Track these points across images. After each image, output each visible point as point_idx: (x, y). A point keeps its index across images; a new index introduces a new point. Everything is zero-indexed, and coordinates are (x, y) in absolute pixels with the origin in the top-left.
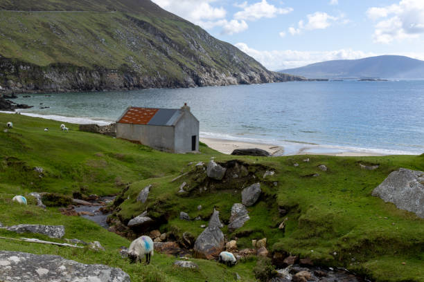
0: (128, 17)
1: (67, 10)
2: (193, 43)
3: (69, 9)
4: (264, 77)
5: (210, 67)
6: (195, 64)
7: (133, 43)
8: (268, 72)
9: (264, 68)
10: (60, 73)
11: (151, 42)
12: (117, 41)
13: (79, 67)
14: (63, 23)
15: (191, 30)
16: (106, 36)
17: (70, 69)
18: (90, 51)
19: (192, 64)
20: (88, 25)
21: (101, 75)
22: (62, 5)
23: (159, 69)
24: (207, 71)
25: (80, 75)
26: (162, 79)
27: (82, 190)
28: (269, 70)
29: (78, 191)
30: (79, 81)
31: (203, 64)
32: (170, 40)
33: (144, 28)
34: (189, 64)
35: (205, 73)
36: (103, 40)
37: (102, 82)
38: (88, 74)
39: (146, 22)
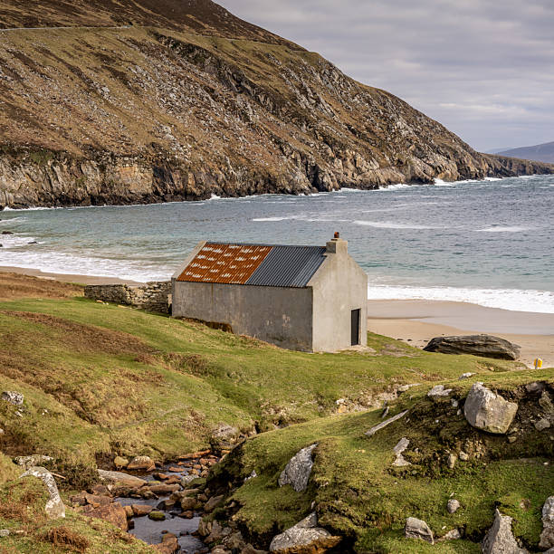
0: (158, 37)
1: (25, 26)
2: (305, 92)
3: (30, 22)
4: (467, 165)
5: (343, 147)
6: (309, 140)
7: (171, 95)
8: (474, 155)
9: (465, 147)
10: (13, 165)
11: (211, 91)
12: (136, 91)
13: (53, 151)
14: (18, 56)
15: (299, 63)
16: (113, 81)
17: (35, 157)
18: (78, 115)
19: (302, 141)
20: (71, 56)
21: (103, 168)
22: (15, 15)
23: (231, 152)
24: (338, 156)
25: (57, 169)
26: (238, 174)
27: (115, 445)
28: (477, 150)
29: (107, 449)
30: (54, 183)
31: (327, 140)
32: (253, 86)
33: (196, 60)
34: (298, 140)
35: (332, 159)
36: (106, 89)
37: (104, 185)
38: (74, 167)
39: (198, 48)
